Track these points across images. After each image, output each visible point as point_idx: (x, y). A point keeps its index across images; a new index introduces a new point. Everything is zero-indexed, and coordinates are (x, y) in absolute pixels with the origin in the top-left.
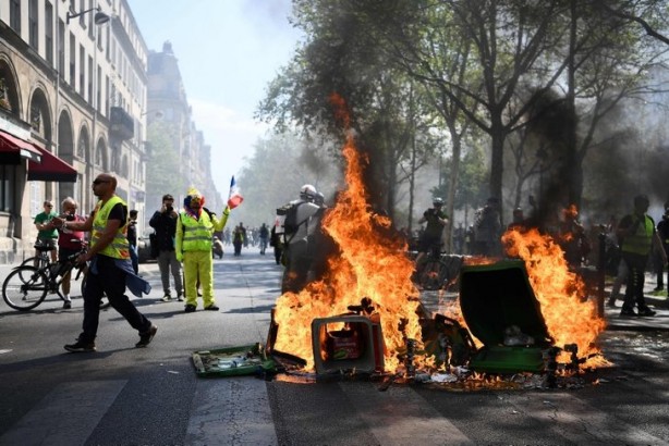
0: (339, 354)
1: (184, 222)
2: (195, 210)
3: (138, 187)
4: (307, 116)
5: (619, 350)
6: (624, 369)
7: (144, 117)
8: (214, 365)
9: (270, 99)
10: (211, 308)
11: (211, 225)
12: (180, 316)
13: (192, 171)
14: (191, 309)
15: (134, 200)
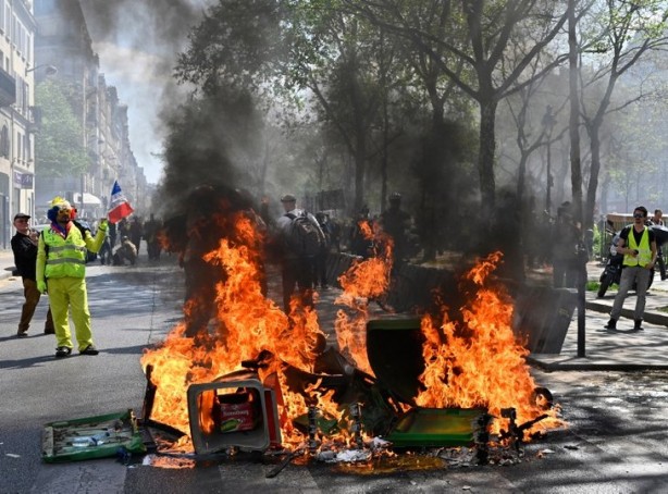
0: (228, 426)
1: (47, 241)
2: (62, 225)
3: (25, 167)
4: (247, 73)
5: (586, 403)
6: (579, 433)
7: (31, 74)
8: (69, 444)
9: (197, 50)
10: (89, 351)
11: (83, 244)
12: (48, 364)
13: (100, 142)
14: (62, 354)
15: (18, 186)
